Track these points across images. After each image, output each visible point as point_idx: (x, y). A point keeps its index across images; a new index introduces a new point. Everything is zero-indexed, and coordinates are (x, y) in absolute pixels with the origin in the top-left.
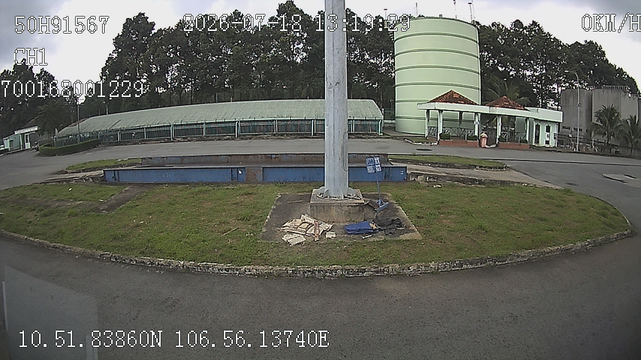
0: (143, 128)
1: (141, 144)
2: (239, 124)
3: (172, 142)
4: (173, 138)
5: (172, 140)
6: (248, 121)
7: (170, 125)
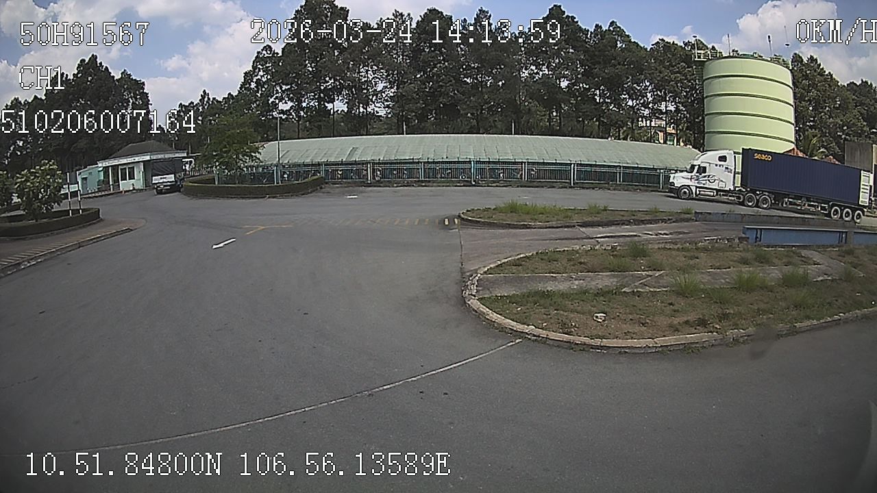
0: (418, 163)
1: (419, 186)
2: (576, 167)
3: (474, 186)
4: (474, 181)
5: (474, 183)
6: (587, 165)
7: (470, 162)
